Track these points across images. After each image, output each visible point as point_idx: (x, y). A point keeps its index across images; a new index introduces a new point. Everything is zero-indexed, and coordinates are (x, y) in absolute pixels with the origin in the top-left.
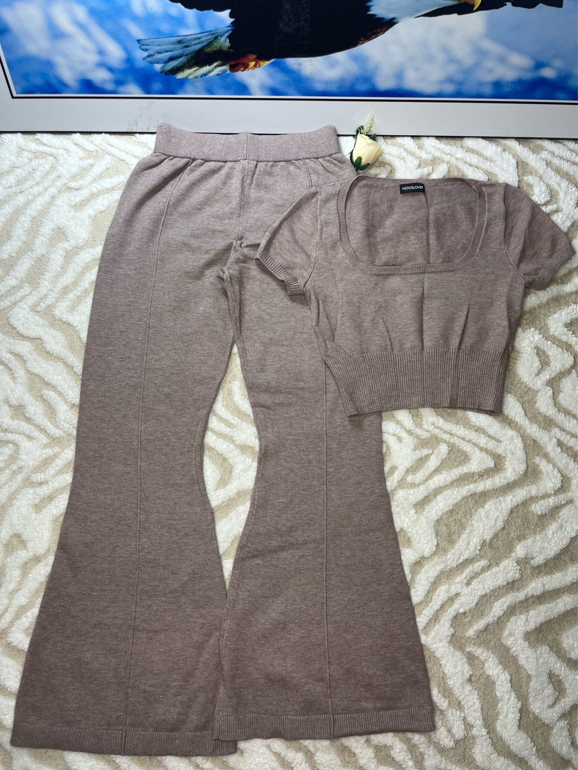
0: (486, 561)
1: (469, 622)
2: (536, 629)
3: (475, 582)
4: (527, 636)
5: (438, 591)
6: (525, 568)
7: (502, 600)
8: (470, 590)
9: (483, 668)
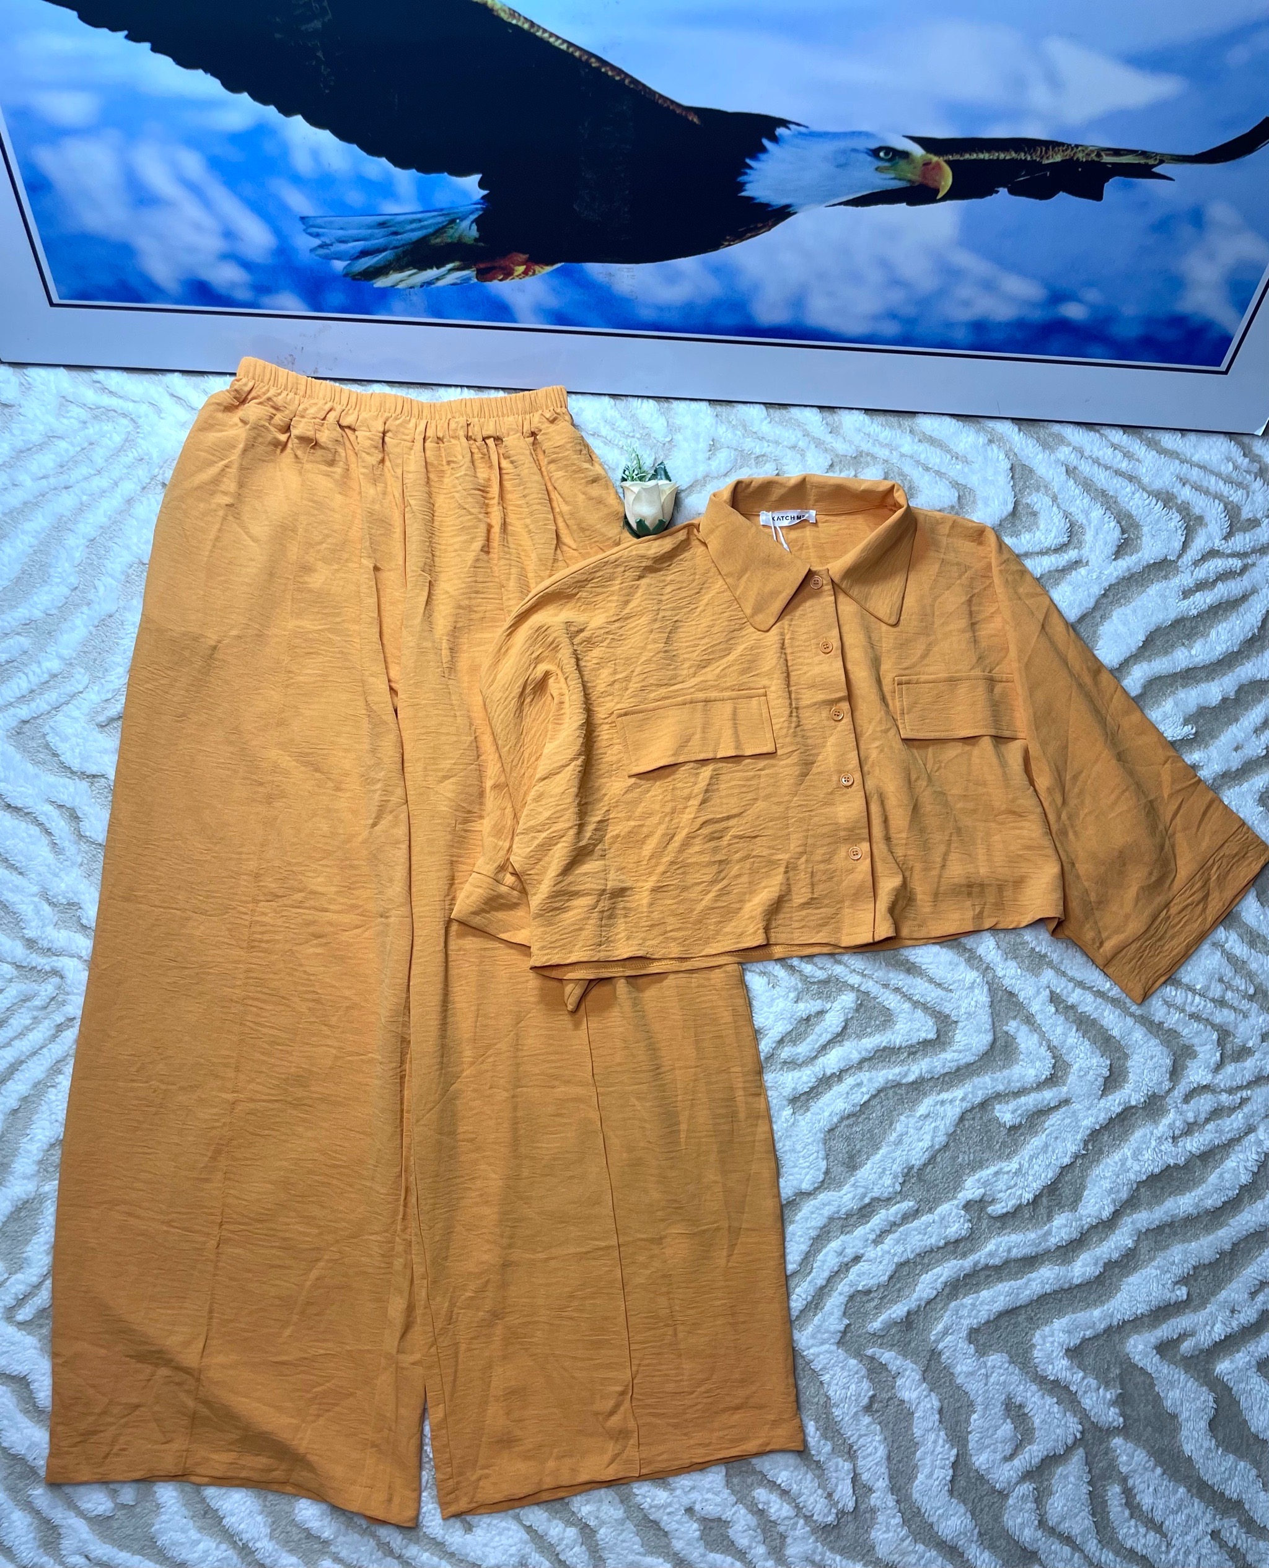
0: (911, 1204)
1: (876, 1308)
2: (988, 1322)
3: (889, 1240)
4: (973, 1335)
5: (824, 1251)
6: (979, 1219)
7: (935, 1271)
8: (880, 1254)
9: (893, 1388)
